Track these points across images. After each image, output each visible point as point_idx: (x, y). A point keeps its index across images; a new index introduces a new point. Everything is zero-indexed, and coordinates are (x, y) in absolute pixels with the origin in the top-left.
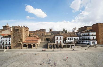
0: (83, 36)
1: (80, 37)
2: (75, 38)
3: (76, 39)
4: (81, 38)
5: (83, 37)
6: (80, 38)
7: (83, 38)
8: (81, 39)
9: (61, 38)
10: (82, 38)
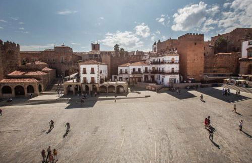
0: (154, 63)
1: (146, 66)
2: (134, 69)
3: (137, 70)
4: (148, 69)
5: (154, 66)
6: (146, 68)
7: (153, 68)
8: (148, 71)
9: (93, 69)
10: (151, 69)
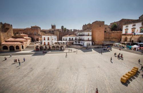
0: (80, 35)
3: (71, 39)
6: (76, 38)
7: (79, 38)
9: (48, 38)
